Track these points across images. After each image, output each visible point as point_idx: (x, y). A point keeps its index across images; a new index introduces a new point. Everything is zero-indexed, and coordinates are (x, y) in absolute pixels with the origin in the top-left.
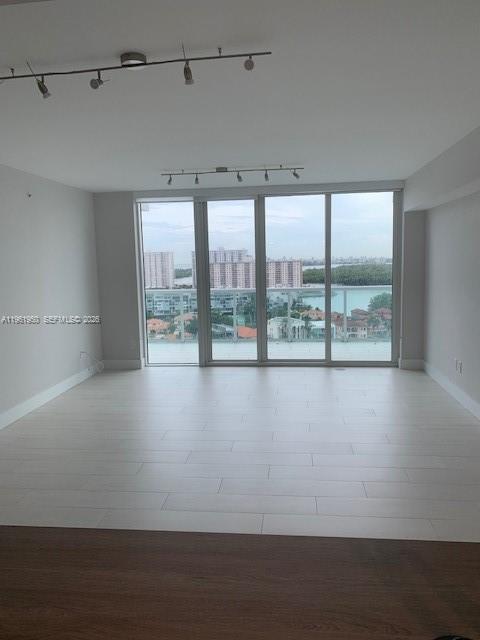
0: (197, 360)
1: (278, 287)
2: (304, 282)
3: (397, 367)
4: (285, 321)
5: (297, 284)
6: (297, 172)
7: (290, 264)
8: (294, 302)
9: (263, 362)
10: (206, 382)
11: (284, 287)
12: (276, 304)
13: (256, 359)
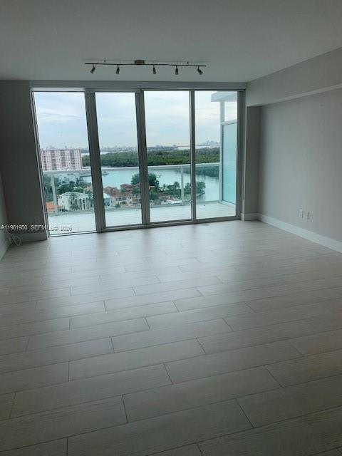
0: (94, 228)
1: (65, 169)
2: (84, 165)
3: (240, 219)
4: (73, 195)
5: (79, 167)
6: (200, 68)
7: (72, 152)
8: (78, 181)
9: (147, 225)
10: (102, 245)
11: (68, 170)
12: (64, 182)
13: (141, 223)
